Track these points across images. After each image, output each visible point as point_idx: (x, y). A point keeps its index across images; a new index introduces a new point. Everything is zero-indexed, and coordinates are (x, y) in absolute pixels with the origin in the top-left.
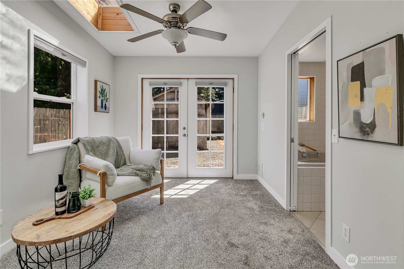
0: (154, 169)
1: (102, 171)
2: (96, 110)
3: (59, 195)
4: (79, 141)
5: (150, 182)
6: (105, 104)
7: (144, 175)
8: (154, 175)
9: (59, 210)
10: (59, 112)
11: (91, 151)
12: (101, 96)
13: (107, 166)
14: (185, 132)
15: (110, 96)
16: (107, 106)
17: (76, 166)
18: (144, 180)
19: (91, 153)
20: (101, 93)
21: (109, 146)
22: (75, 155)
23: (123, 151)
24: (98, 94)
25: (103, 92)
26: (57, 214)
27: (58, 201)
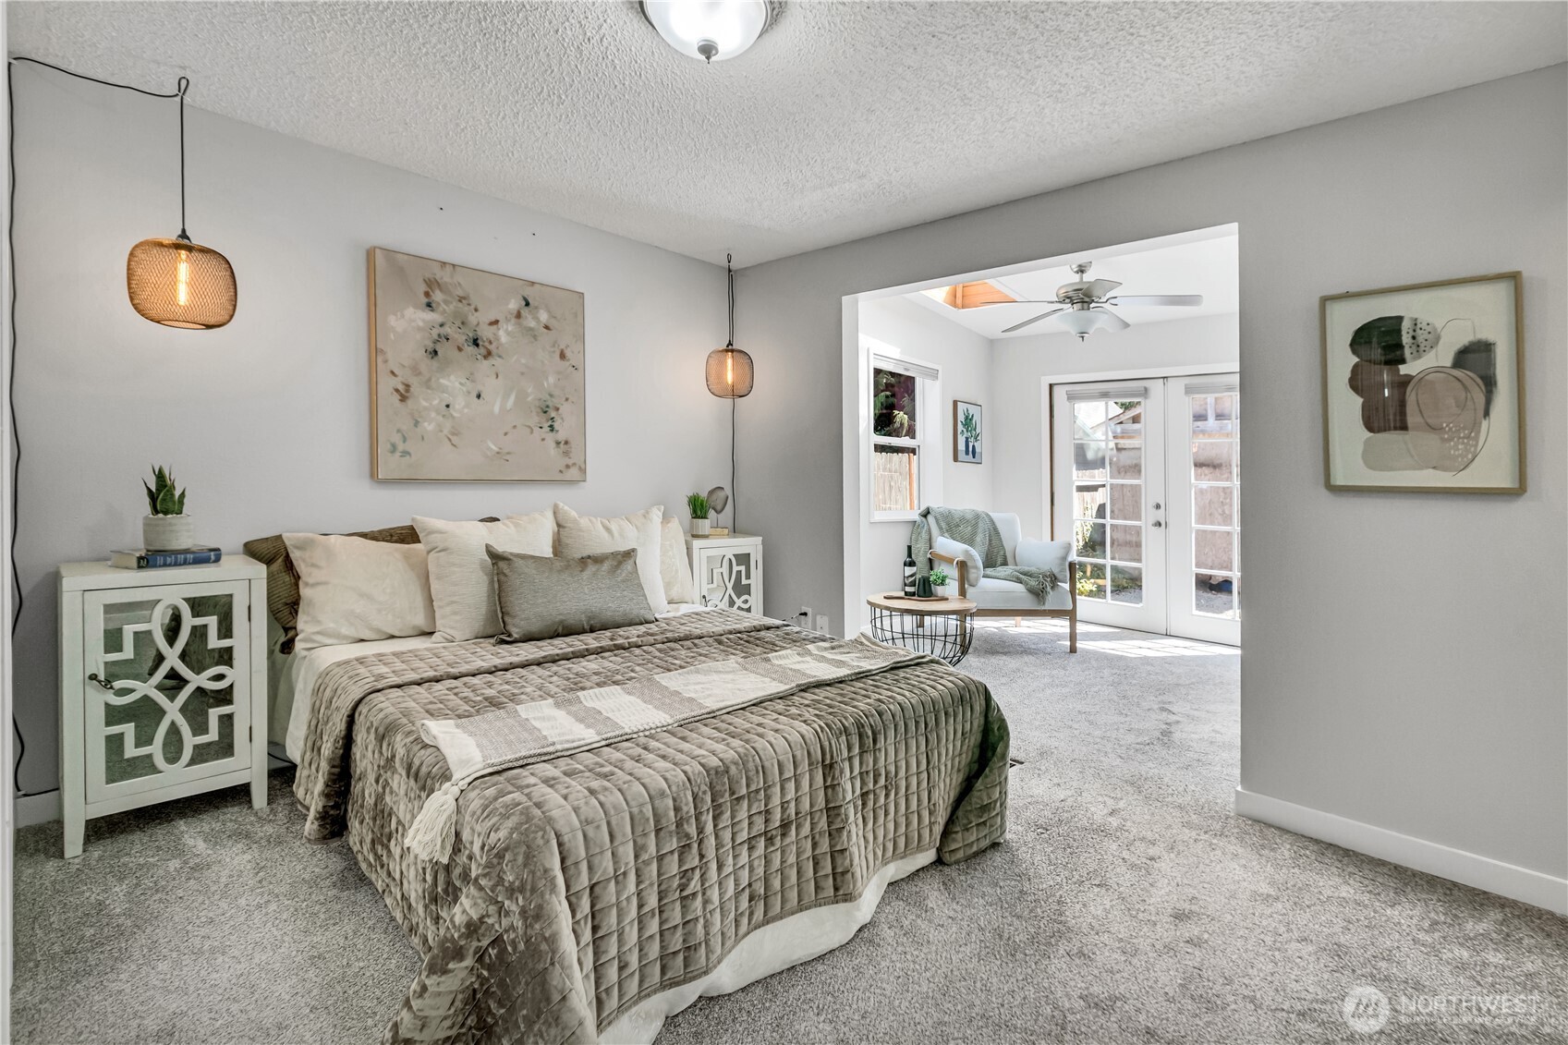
0: (1054, 579)
1: (961, 558)
2: (956, 459)
3: (909, 571)
4: (929, 513)
5: (1043, 597)
6: (974, 446)
7: (1033, 583)
8: (1052, 588)
9: (908, 589)
10: (890, 461)
11: (947, 531)
12: (965, 430)
13: (967, 552)
14: (1160, 515)
15: (983, 427)
16: (978, 450)
17: (926, 553)
18: (1031, 591)
19: (946, 535)
20: (964, 425)
21: (975, 526)
22: (924, 535)
23: (1001, 539)
24: (960, 427)
25: (968, 420)
26: (906, 593)
27: (908, 577)
